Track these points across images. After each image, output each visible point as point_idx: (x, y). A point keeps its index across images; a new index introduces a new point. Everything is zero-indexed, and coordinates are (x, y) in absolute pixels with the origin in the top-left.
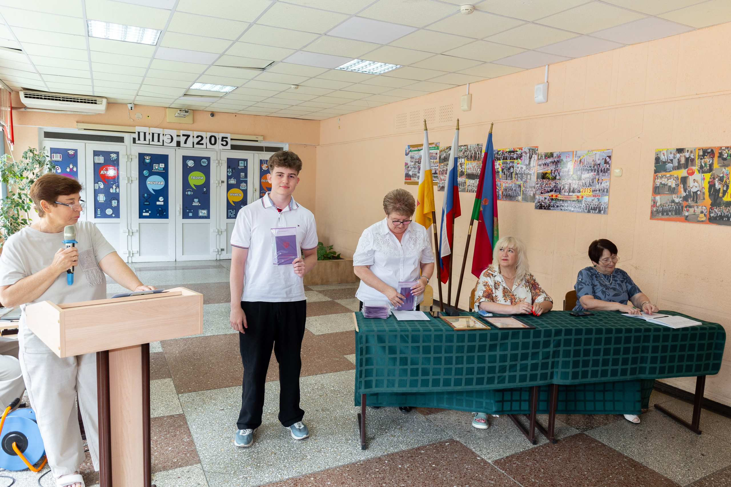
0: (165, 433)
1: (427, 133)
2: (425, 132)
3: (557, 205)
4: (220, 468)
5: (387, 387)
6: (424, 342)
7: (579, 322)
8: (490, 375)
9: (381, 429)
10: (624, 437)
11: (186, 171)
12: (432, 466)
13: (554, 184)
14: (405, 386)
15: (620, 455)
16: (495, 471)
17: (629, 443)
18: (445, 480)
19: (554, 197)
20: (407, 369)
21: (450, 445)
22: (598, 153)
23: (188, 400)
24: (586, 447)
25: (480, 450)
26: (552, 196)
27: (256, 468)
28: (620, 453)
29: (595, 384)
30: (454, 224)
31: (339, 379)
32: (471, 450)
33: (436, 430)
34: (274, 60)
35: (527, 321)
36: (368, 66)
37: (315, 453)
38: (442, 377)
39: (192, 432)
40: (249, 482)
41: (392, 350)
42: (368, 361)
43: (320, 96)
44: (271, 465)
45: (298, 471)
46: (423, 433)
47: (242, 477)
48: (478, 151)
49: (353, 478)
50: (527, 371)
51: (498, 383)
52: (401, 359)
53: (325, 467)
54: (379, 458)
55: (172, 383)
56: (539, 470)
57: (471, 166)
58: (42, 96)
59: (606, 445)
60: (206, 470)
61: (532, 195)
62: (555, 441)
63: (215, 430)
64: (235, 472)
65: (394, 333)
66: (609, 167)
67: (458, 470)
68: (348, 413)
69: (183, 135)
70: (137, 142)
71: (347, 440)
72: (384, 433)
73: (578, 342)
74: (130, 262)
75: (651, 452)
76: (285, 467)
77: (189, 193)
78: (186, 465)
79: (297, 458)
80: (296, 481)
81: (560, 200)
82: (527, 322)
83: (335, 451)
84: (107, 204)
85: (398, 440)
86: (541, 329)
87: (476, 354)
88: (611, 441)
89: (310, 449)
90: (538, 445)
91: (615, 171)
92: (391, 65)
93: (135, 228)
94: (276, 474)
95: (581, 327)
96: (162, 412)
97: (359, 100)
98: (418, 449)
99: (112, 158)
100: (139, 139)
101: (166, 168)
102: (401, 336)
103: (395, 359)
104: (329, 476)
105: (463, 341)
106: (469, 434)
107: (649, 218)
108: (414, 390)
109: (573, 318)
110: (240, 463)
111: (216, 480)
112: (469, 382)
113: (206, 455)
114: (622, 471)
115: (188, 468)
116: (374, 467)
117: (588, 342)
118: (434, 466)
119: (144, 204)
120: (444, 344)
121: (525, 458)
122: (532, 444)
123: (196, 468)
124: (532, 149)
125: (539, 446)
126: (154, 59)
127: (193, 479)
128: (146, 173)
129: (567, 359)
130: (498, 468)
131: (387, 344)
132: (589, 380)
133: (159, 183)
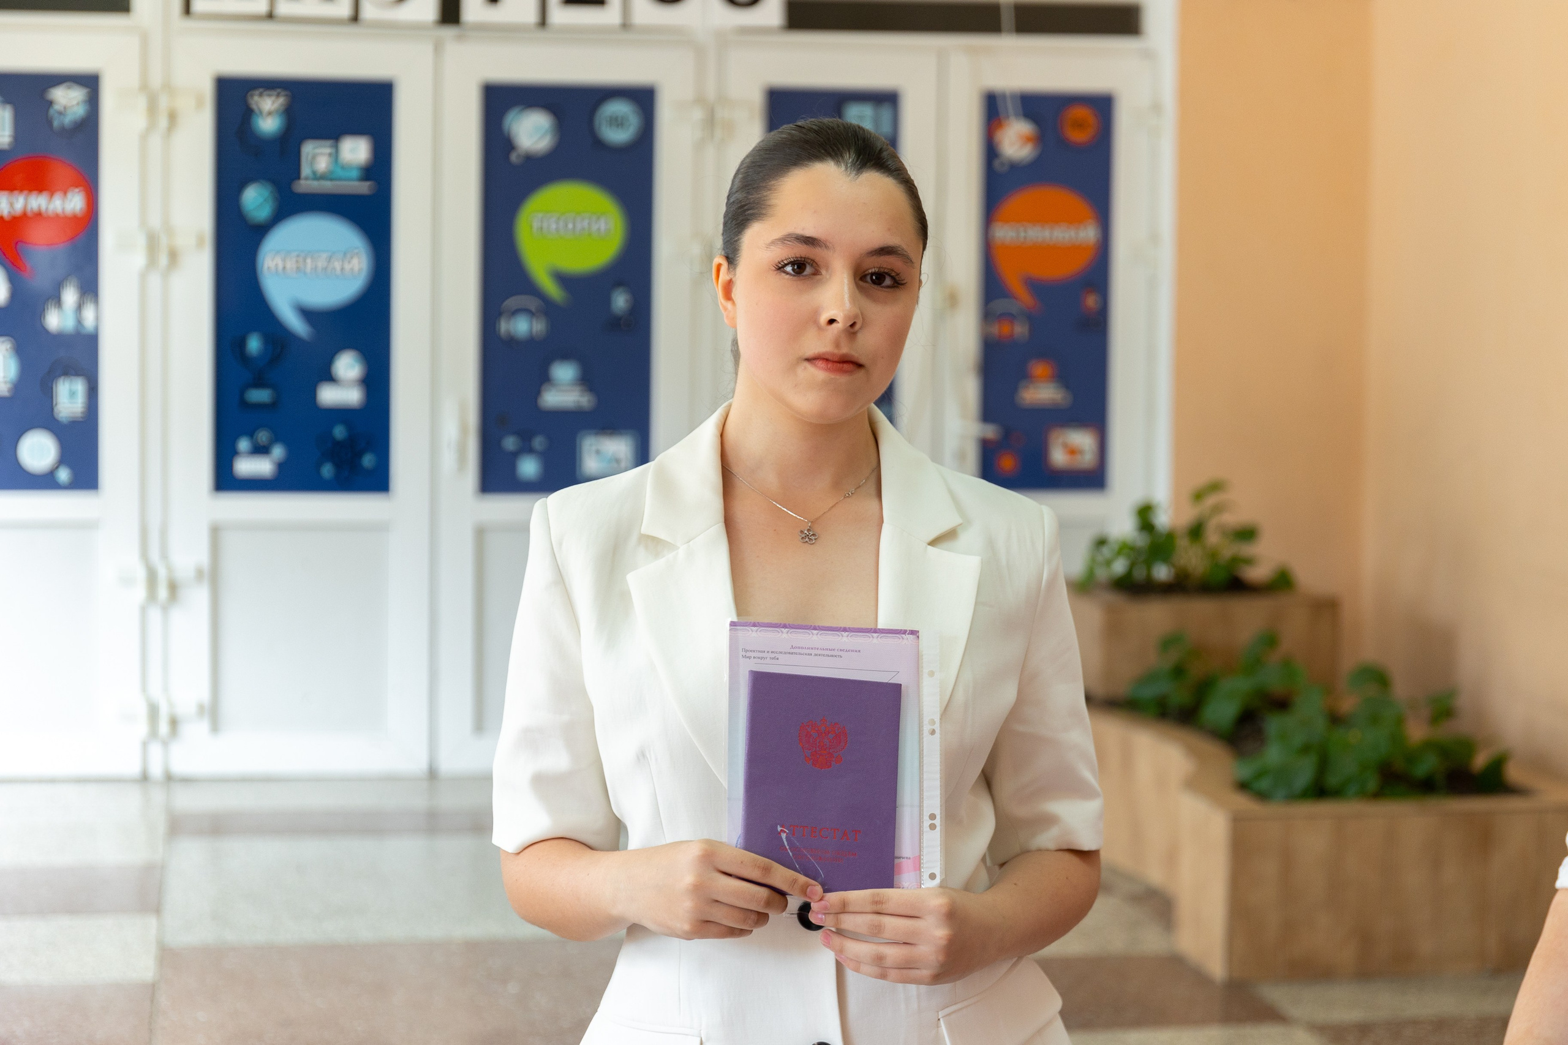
11: (506, 184)
74: (156, 773)
77: (523, 327)
84: (29, 403)
93: (189, 555)
99: (62, 114)
101: (380, 169)
119: (244, 402)
128: (256, 200)
133: (338, 265)
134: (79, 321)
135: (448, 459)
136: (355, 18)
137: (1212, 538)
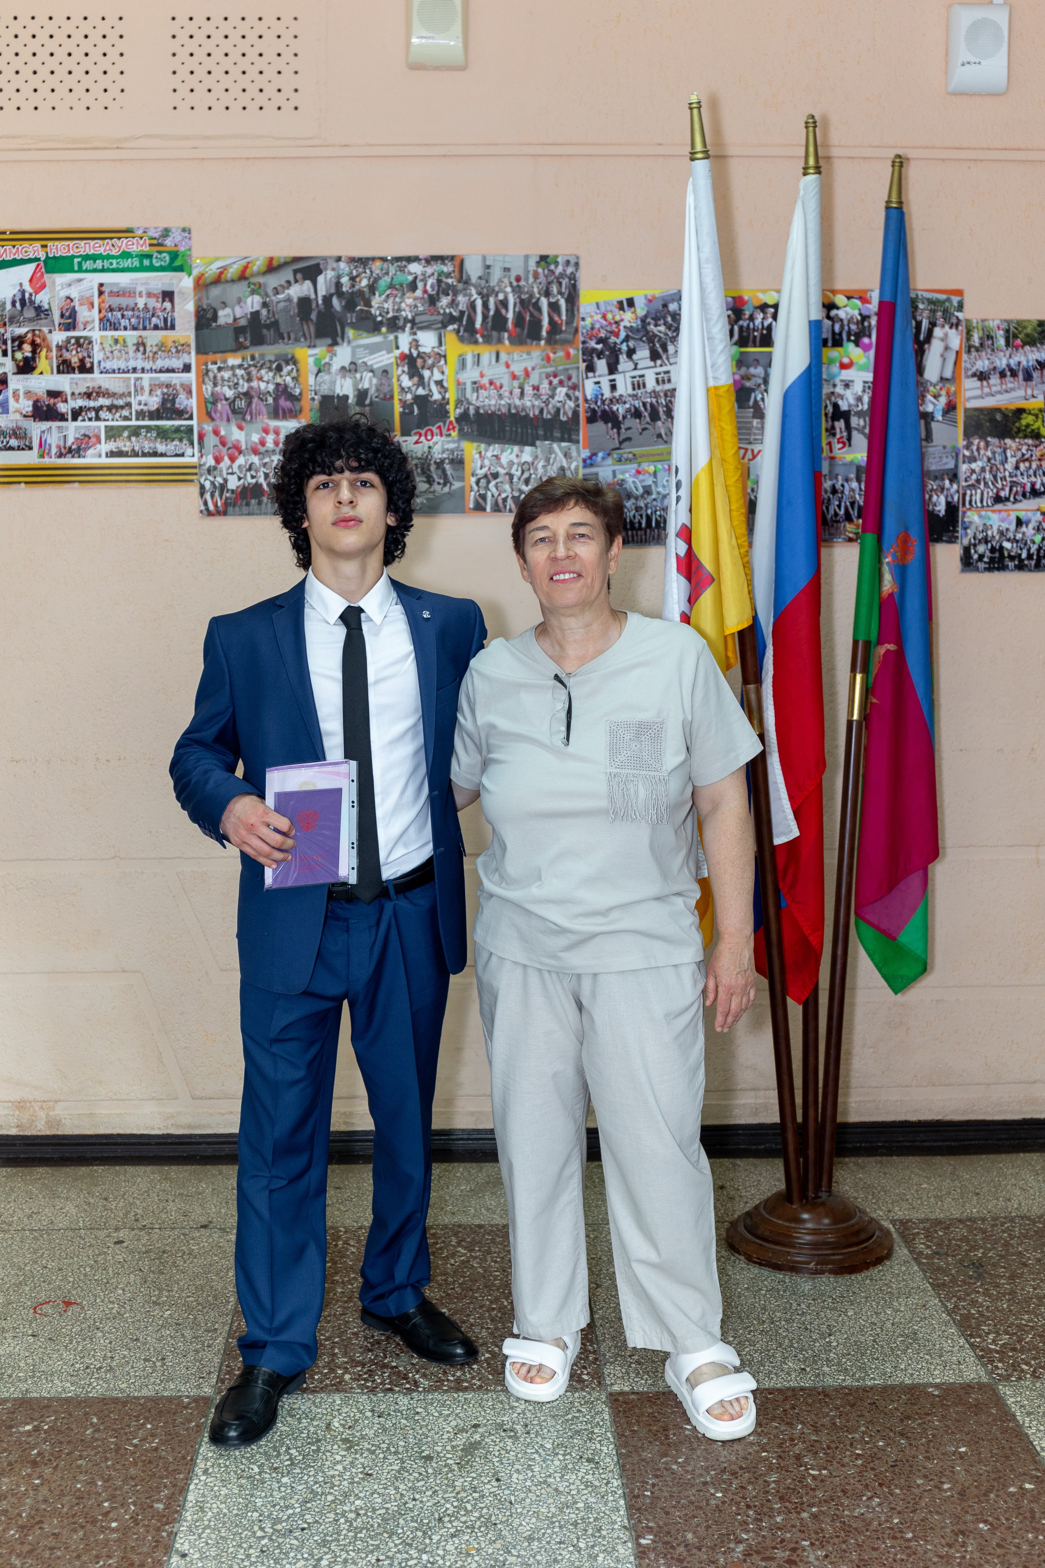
48: (547, 294)
57: (498, 372)
61: (941, 508)
124: (930, 302)
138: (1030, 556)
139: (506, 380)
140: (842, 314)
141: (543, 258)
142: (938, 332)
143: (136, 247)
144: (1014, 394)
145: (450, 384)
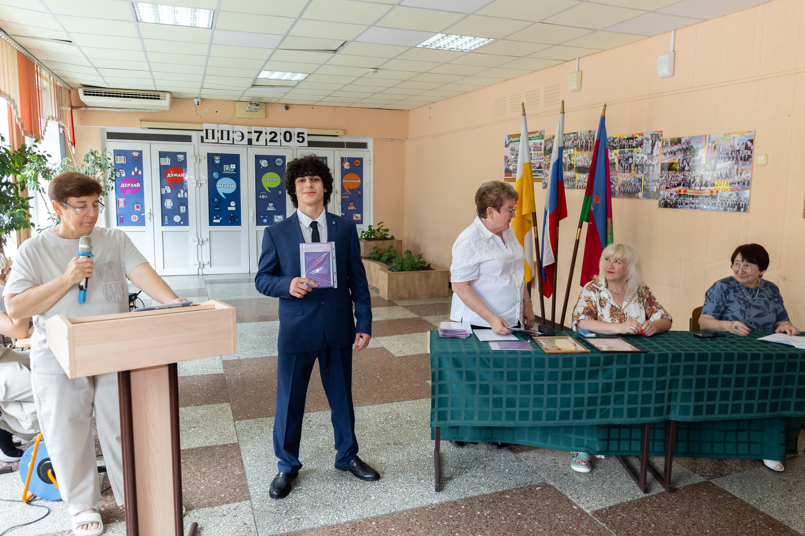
0: (216, 464)
1: (525, 118)
2: (523, 117)
3: (686, 202)
4: (271, 506)
5: (465, 419)
6: (508, 366)
7: (705, 345)
8: (591, 408)
9: (461, 467)
10: (762, 488)
11: (260, 172)
12: (516, 515)
13: (683, 176)
14: (486, 419)
15: (754, 510)
16: (594, 524)
17: (767, 495)
18: (531, 532)
19: (682, 193)
20: (488, 399)
21: (542, 489)
22: (737, 136)
23: (245, 427)
24: (712, 499)
25: (578, 498)
26: (680, 191)
27: (311, 508)
28: (755, 508)
29: (725, 422)
30: (558, 226)
31: (418, 408)
32: (566, 497)
33: (527, 471)
34: (346, 39)
35: (638, 343)
36: (455, 41)
37: (381, 494)
38: (531, 409)
39: (245, 464)
40: (302, 523)
41: (470, 376)
42: (442, 389)
43: (405, 81)
44: (329, 505)
45: (359, 513)
46: (510, 474)
47: (294, 517)
48: (590, 139)
49: (421, 525)
50: (636, 403)
51: (601, 417)
52: (481, 386)
53: (391, 511)
54: (455, 502)
55: (229, 408)
56: (648, 525)
57: (581, 157)
58: (101, 93)
59: (737, 498)
60: (255, 508)
61: (655, 190)
62: (672, 490)
63: (270, 463)
64: (287, 511)
65: (472, 356)
66: (751, 153)
67: (548, 520)
68: (423, 448)
69: (255, 132)
70: (205, 140)
71: (419, 479)
72: (463, 473)
73: (701, 370)
74: (200, 274)
75: (795, 509)
76: (345, 508)
77: (263, 197)
78: (235, 501)
79: (359, 498)
80: (355, 525)
81: (690, 196)
82: (638, 345)
83: (404, 492)
84: (175, 211)
85: (479, 481)
86: (654, 352)
87: (573, 382)
88: (745, 493)
89: (376, 489)
90: (651, 494)
91: (758, 158)
92: (482, 39)
93: (205, 236)
94: (333, 516)
95: (706, 351)
96: (215, 441)
97: (450, 83)
98: (503, 493)
99: (179, 159)
100: (207, 138)
101: (238, 170)
102: (481, 359)
103: (473, 386)
104: (394, 521)
105: (556, 366)
106: (566, 477)
107: (802, 216)
108: (498, 424)
109: (697, 339)
110: (293, 502)
111: (264, 520)
112: (564, 415)
113: (257, 491)
114: (755, 530)
115: (236, 504)
116: (447, 512)
117: (715, 369)
118: (519, 514)
119: (215, 210)
120: (534, 370)
121: (633, 509)
122: (642, 493)
123: (244, 505)
124: (655, 135)
125: (652, 496)
126: (213, 45)
127: (239, 518)
128: (215, 175)
129: (688, 390)
130: (598, 521)
131: (464, 369)
132: (716, 416)
133: (230, 186)
134: (184, 196)
135: (251, 219)
136: (233, 144)
137: (381, 231)
138: (673, 204)
139: (582, 159)
140: (638, 139)
141: (590, 131)
142: (656, 143)
143: (538, 134)
144: (672, 159)
145: (575, 161)
